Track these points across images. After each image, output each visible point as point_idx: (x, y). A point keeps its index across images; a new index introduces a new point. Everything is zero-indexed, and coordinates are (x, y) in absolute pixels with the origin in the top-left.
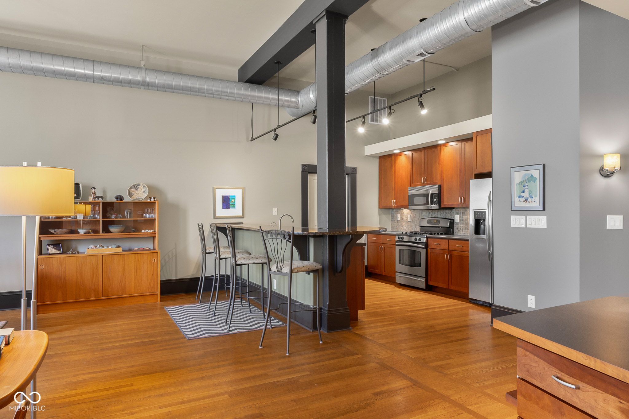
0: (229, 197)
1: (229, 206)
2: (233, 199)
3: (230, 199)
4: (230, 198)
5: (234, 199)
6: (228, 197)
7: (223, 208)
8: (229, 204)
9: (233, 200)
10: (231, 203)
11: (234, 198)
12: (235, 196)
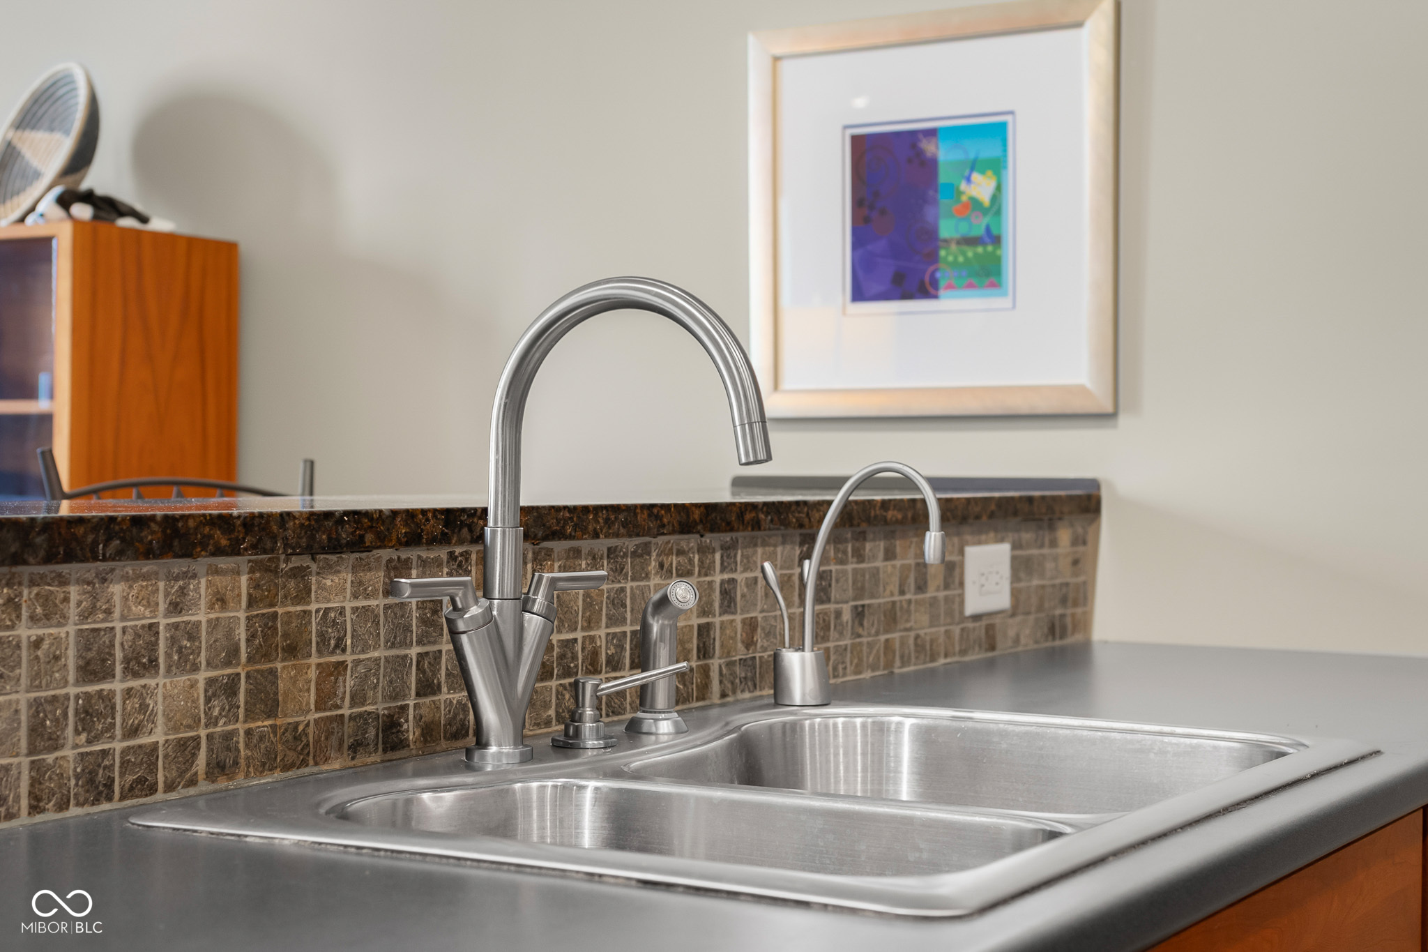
0: (928, 147)
1: (933, 258)
2: (974, 166)
3: (944, 177)
4: (945, 154)
5: (997, 166)
6: (920, 154)
7: (860, 293)
8: (931, 236)
9: (981, 188)
10: (947, 229)
11: (987, 150)
12: (1003, 126)
